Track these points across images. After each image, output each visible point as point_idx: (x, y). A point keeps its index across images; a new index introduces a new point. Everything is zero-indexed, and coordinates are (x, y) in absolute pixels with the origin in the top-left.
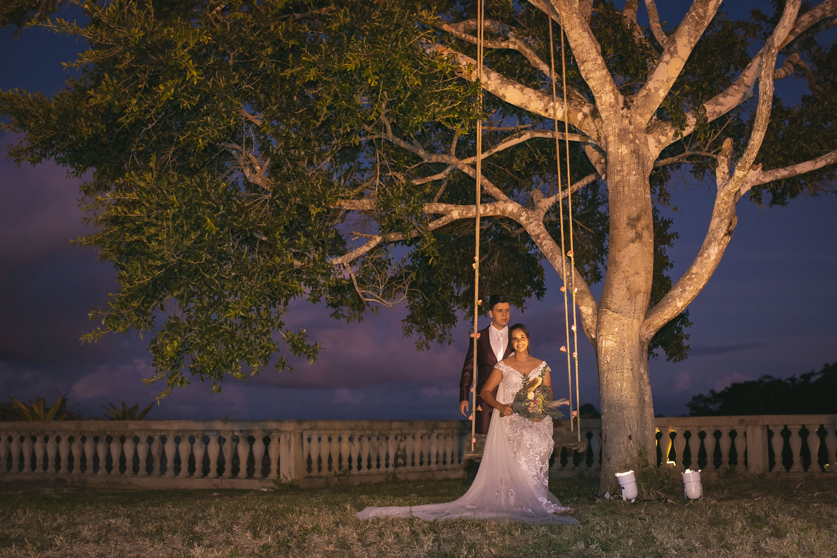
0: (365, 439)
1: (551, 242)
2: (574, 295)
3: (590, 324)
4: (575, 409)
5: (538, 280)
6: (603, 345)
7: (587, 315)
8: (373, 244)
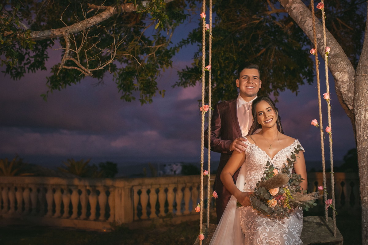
1: (301, 5)
2: (326, 57)
3: (346, 92)
4: (329, 197)
5: (308, 70)
6: (363, 117)
7: (343, 82)
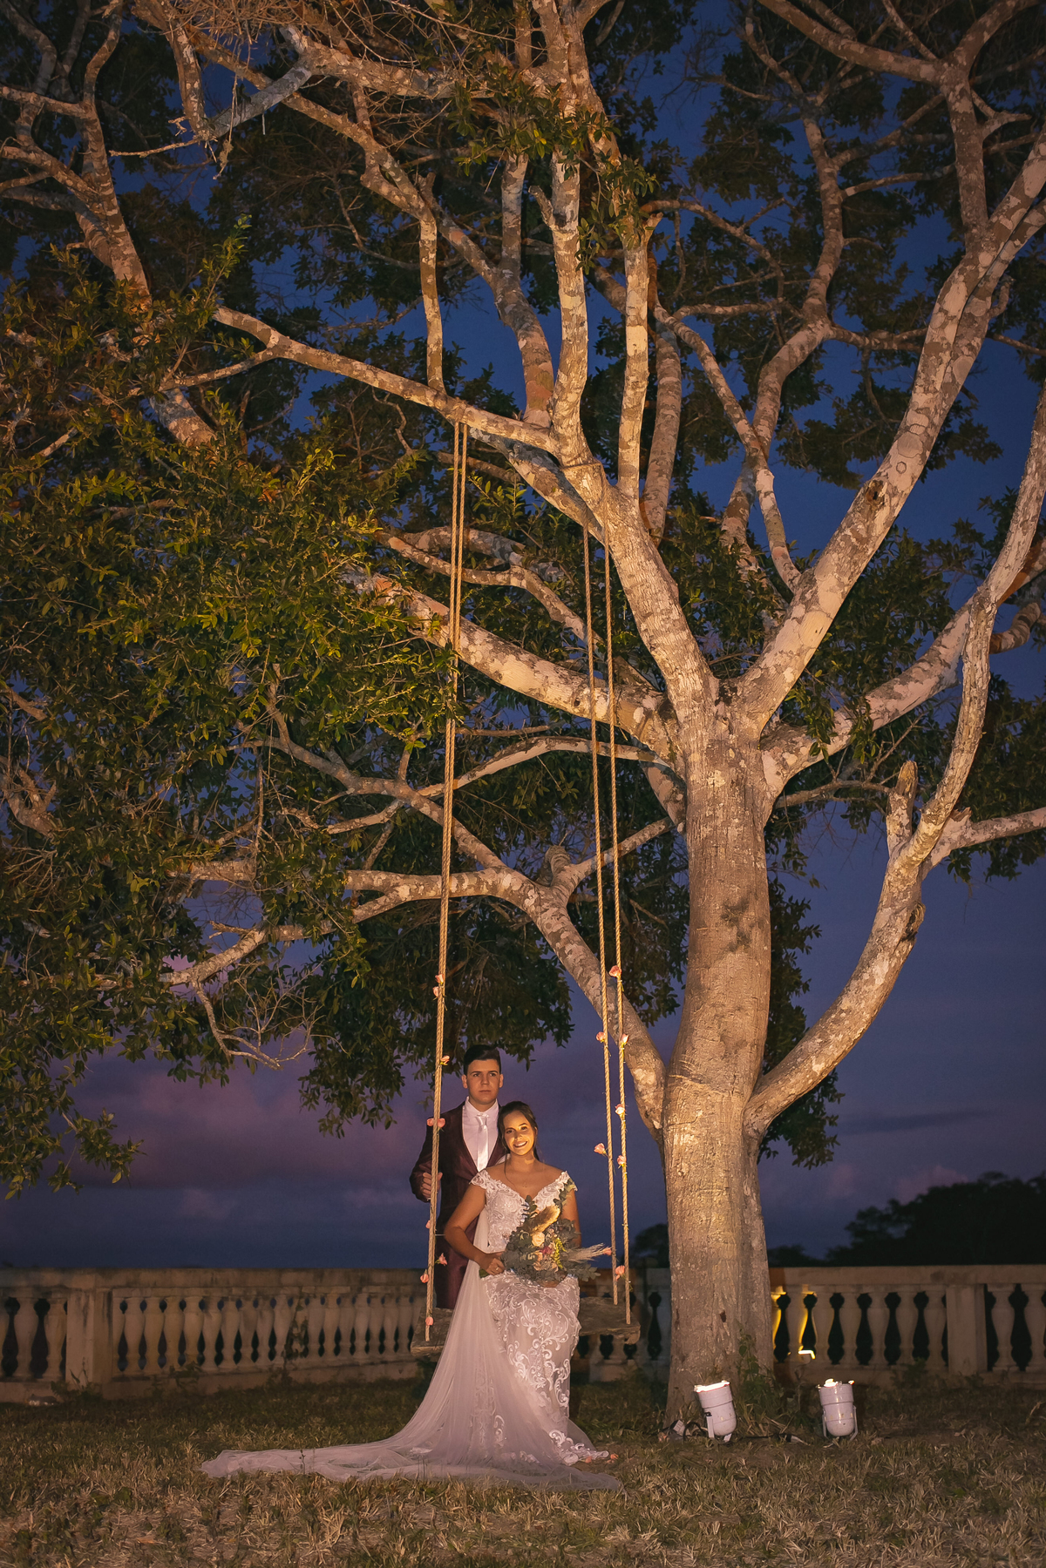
0: (231, 1305)
1: (581, 947)
2: (622, 1049)
3: (651, 1102)
5: (558, 1009)
6: (675, 1142)
7: (646, 1085)
8: (248, 946)
